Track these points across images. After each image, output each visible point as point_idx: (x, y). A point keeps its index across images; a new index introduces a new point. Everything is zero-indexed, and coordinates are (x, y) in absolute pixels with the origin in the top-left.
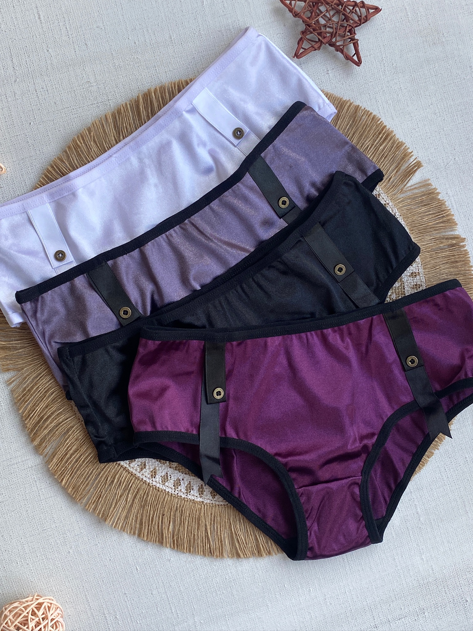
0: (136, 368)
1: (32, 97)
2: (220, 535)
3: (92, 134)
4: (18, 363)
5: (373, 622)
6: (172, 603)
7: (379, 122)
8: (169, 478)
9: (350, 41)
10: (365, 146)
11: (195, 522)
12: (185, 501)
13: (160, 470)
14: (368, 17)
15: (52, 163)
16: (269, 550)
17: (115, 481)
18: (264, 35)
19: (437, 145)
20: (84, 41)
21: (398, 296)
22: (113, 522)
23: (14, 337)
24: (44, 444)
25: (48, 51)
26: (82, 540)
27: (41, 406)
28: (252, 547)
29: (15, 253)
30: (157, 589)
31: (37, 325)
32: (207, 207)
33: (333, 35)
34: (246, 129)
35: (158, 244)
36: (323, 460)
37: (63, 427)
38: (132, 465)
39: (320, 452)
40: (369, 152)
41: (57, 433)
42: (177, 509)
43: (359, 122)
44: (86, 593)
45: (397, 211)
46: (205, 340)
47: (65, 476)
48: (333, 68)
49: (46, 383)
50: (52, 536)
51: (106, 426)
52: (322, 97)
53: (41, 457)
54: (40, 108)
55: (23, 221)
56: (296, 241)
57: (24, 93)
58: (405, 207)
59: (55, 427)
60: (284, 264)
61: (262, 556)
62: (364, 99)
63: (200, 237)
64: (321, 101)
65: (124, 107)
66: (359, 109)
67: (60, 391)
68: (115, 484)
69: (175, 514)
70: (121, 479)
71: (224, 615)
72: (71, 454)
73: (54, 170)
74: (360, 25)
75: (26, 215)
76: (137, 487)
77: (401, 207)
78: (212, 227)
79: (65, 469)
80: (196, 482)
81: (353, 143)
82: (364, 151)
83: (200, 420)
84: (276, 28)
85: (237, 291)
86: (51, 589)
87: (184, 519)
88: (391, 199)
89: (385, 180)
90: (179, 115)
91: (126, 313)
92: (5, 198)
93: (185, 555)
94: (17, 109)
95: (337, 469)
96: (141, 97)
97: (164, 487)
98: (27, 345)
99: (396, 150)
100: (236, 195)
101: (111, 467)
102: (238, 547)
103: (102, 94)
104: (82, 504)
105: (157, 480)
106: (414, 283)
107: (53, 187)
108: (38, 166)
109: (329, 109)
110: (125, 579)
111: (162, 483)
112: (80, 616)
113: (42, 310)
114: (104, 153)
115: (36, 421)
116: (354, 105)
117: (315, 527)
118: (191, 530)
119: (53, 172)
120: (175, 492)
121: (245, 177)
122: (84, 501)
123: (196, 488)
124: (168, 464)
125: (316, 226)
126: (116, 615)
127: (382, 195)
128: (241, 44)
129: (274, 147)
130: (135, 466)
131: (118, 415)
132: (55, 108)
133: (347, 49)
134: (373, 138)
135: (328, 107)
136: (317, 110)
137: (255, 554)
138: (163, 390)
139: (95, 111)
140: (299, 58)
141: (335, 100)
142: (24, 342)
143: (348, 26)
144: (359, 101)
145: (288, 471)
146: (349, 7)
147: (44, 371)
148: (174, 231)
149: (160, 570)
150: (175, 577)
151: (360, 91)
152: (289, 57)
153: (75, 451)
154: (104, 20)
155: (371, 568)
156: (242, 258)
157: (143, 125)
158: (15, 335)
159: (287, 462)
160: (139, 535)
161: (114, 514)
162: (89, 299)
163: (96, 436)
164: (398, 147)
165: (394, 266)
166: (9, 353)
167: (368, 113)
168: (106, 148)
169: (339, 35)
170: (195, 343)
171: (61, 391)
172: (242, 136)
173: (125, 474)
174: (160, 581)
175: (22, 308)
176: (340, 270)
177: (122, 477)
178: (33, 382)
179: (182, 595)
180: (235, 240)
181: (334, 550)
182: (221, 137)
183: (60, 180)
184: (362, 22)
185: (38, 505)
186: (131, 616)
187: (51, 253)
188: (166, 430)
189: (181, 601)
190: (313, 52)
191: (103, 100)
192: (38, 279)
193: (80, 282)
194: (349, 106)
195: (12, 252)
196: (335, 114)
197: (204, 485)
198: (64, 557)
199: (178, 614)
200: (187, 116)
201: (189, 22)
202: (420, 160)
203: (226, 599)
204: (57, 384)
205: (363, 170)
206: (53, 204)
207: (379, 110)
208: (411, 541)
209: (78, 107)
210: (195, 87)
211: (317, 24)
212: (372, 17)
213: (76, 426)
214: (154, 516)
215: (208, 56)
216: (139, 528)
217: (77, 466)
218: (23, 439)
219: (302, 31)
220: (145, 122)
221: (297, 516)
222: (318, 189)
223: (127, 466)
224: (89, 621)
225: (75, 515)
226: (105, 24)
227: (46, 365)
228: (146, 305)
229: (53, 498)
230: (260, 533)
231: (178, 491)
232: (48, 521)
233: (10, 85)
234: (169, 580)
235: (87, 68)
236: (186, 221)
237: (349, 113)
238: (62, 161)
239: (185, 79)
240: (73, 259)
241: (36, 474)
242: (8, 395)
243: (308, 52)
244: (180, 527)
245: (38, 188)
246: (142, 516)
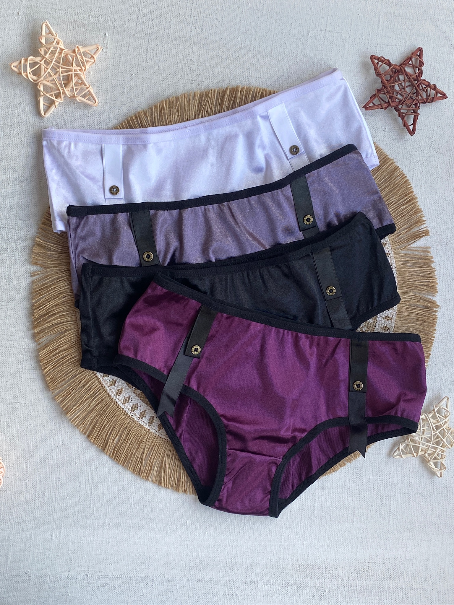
0: (140, 304)
1: (142, 54)
2: (152, 462)
3: (178, 104)
4: (47, 262)
5: (245, 578)
6: (93, 500)
7: (409, 186)
8: (130, 401)
9: (413, 112)
10: (390, 201)
11: (137, 443)
12: (135, 424)
13: (125, 391)
14: (434, 99)
15: (137, 113)
16: (186, 489)
17: (87, 386)
18: (346, 80)
19: (447, 223)
20: (201, 25)
21: (368, 330)
22: (72, 418)
23: (52, 240)
24: (41, 335)
25: (169, 22)
26: (42, 422)
27: (51, 304)
28: (173, 481)
29: (80, 174)
30: (86, 484)
31: (75, 238)
32: (246, 199)
33: (401, 102)
34: (302, 149)
35: (195, 212)
36: (257, 435)
37: (63, 327)
38: (105, 379)
39: (258, 427)
40: (392, 207)
41: (56, 329)
42: (126, 428)
43: (393, 180)
44: (28, 465)
45: (394, 263)
46: (202, 303)
47: (48, 366)
48: (391, 128)
49: (62, 286)
50: (19, 409)
51: (97, 340)
52: (372, 149)
53: (36, 343)
54: (145, 66)
55: (96, 151)
56: (306, 255)
57: (137, 48)
58: (402, 262)
59: (56, 324)
60: (289, 267)
61: (178, 491)
62: (405, 163)
63: (231, 220)
64: (370, 151)
65: (212, 92)
66: (397, 169)
67: (71, 298)
68: (86, 388)
69: (123, 431)
71: (130, 526)
72: (61, 351)
73: (137, 119)
74: (426, 103)
75: (100, 147)
76: (102, 398)
77: (399, 261)
78: (244, 217)
79: (51, 361)
80: (150, 412)
81: (382, 195)
82: (388, 204)
83: (174, 364)
84: (358, 78)
85: (243, 275)
87: (129, 437)
88: (393, 251)
89: (395, 234)
90: (253, 116)
91: (148, 256)
92: (89, 126)
93: (118, 466)
94: (126, 59)
95: (266, 446)
96: (229, 90)
97: (123, 406)
98: (60, 250)
99: (414, 214)
100: (273, 199)
101: (88, 373)
102: (162, 476)
103: (198, 74)
104: (53, 394)
105: (120, 398)
106: (385, 325)
107: (130, 133)
108: (124, 111)
109: (374, 161)
110: (63, 466)
111: (123, 402)
112: (16, 481)
113: (83, 228)
114: (182, 122)
115: (43, 314)
116: (395, 165)
117: (230, 485)
118: (131, 448)
119: (135, 121)
120: (130, 413)
121: (286, 187)
122: (56, 392)
123: (148, 417)
124: (134, 389)
125: (326, 249)
126: (45, 492)
127: (388, 245)
128: (326, 80)
129: (318, 173)
130: (107, 380)
131: (110, 334)
132: (157, 70)
133: (408, 118)
134: (399, 197)
135: (373, 158)
136: (364, 157)
137: (174, 487)
138: (154, 329)
139: (188, 86)
140: (366, 110)
141: (381, 155)
142: (58, 247)
143: (416, 100)
144: (400, 163)
145: (226, 432)
146: (423, 85)
147: (65, 276)
148: (213, 207)
149: (94, 470)
150: (104, 481)
151: (405, 155)
152: (359, 106)
153: (64, 350)
154: (224, 16)
155: (260, 535)
156: (258, 251)
157: (221, 112)
158: (53, 238)
159: (228, 425)
160: (88, 436)
161: (76, 411)
162: (124, 234)
163: (86, 345)
164: (416, 212)
165: (374, 306)
166: (43, 251)
167: (403, 176)
168: (185, 119)
169: (406, 104)
170: (193, 303)
171: (73, 298)
172: (297, 154)
173: (97, 383)
174: (91, 479)
175: (68, 220)
176: (331, 291)
177: (93, 385)
178: (53, 282)
179: (103, 497)
180: (258, 234)
181: (237, 509)
183: (139, 129)
184: (428, 101)
185: (18, 381)
186: (56, 497)
187: (108, 186)
188: (144, 361)
189: (100, 501)
190: (380, 109)
191: (197, 80)
192: (89, 202)
193: (122, 217)
194: (391, 164)
195: (78, 171)
196: (377, 166)
197: (155, 417)
198: (22, 430)
199: (94, 511)
200: (259, 119)
201: (291, 45)
202: (429, 229)
203: (136, 514)
204: (71, 292)
205: (381, 220)
206: (125, 147)
207: (413, 176)
208: (300, 527)
209: (175, 77)
210: (276, 99)
211: (393, 88)
212: (438, 100)
213: (74, 330)
214: (106, 426)
215: (295, 78)
216: (91, 431)
217: (61, 362)
218: (27, 324)
219: (378, 89)
220: (224, 111)
221: (219, 470)
222: (339, 220)
223: (101, 378)
224: (21, 488)
225: (44, 400)
226: (223, 19)
227: (68, 272)
228: (166, 257)
229: (32, 380)
230: (184, 472)
232: (21, 396)
233: (128, 37)
234: (98, 481)
235: (195, 49)
236: (225, 203)
237: (388, 170)
238: (145, 114)
239: (270, 90)
240: (123, 197)
241: (26, 355)
242: (29, 285)
243: (375, 108)
244: (123, 442)
245: (118, 129)
246: (97, 422)
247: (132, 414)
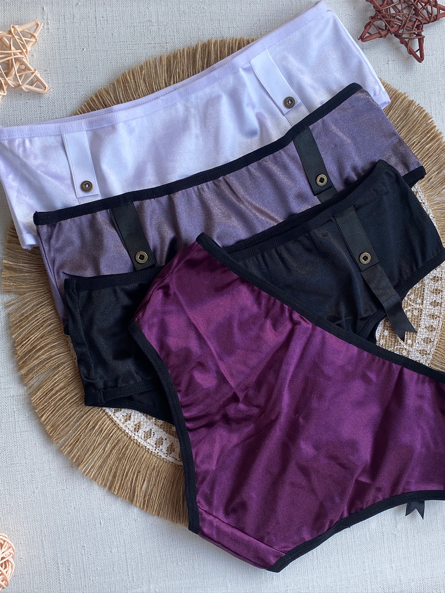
1: (91, 24)
3: (143, 72)
4: (21, 287)
6: (130, 565)
7: (430, 121)
8: (152, 435)
9: (416, 36)
10: (411, 142)
13: (144, 425)
14: (438, 17)
15: (97, 93)
17: (97, 427)
18: (334, 11)
21: (416, 297)
22: (86, 470)
23: (23, 260)
24: (30, 375)
26: (50, 482)
27: (36, 335)
29: (42, 174)
30: (117, 547)
31: (49, 251)
32: (244, 168)
34: (298, 100)
35: (188, 194)
37: (54, 361)
38: (117, 414)
40: (415, 148)
41: (46, 366)
44: (44, 538)
45: (431, 212)
47: (46, 412)
48: (394, 59)
49: (45, 312)
52: (379, 85)
53: (25, 388)
54: (96, 37)
55: (56, 144)
56: (327, 220)
57: (83, 18)
58: (440, 210)
59: (46, 359)
60: (311, 239)
62: (419, 96)
64: (377, 88)
65: (180, 53)
66: (413, 103)
67: (59, 324)
68: (96, 431)
69: (151, 474)
70: (103, 426)
72: (57, 390)
73: (98, 100)
74: (429, 22)
75: (60, 138)
76: (117, 438)
77: (436, 209)
78: (246, 189)
79: (48, 405)
81: (401, 136)
82: (410, 146)
84: (345, 8)
85: (257, 259)
86: (8, 527)
87: (159, 480)
88: (427, 199)
89: (425, 180)
90: (234, 71)
91: (142, 257)
93: (152, 517)
94: (73, 33)
96: (199, 46)
97: (145, 443)
98: (34, 270)
100: (276, 162)
101: (95, 412)
103: (161, 35)
104: (57, 445)
105: (140, 435)
106: (435, 287)
107: (93, 116)
108: (82, 93)
109: (384, 98)
110: (86, 531)
111: (144, 439)
112: (32, 561)
113: (58, 237)
114: (152, 93)
115: (28, 350)
116: (408, 99)
119: (96, 101)
120: (155, 450)
121: (289, 145)
122: (61, 442)
123: (177, 450)
124: (154, 421)
125: (350, 208)
126: (70, 566)
127: (419, 193)
128: (310, 14)
129: (323, 122)
130: (120, 416)
132: (112, 39)
133: (412, 43)
134: (421, 136)
135: (383, 95)
136: (372, 95)
139: (151, 51)
140: (363, 41)
141: (390, 91)
142: (32, 266)
143: (417, 21)
144: (413, 97)
147: (46, 300)
148: (207, 185)
149: (124, 528)
150: (139, 539)
151: (416, 87)
152: (354, 39)
153: (61, 389)
155: (339, 568)
156: (270, 227)
157: (196, 74)
158: (24, 257)
160: (110, 488)
161: (89, 461)
162: (107, 237)
163: (86, 377)
165: (420, 267)
166: (14, 274)
167: (420, 109)
168: (155, 89)
169: (407, 28)
171: (61, 324)
172: (293, 106)
173: (108, 422)
174: (122, 540)
175: (37, 230)
176: (365, 258)
177: (104, 424)
178: (33, 309)
179: (142, 559)
180: (266, 208)
182: (271, 102)
183: (102, 110)
184: (432, 20)
185: (12, 437)
186: (84, 571)
187: (78, 182)
189: (139, 564)
190: (377, 38)
191: (160, 42)
192: (59, 205)
193: (102, 216)
194: (404, 99)
195: (39, 172)
196: (389, 104)
198: (28, 496)
199: (134, 578)
203: (186, 572)
204: (57, 317)
205: (406, 165)
206: (90, 133)
207: (431, 109)
208: (384, 547)
209: (134, 43)
210: (256, 47)
211: (388, 12)
212: (442, 17)
213: (68, 363)
214: (129, 471)
215: (273, 21)
216: (111, 481)
217: (60, 404)
218: (11, 366)
219: (371, 17)
220: (199, 72)
222: (358, 174)
223: (112, 415)
224: (40, 568)
225: (47, 454)
227: (49, 295)
229: (29, 433)
231: (158, 450)
232: (19, 455)
234: (131, 540)
235: (151, 7)
236: (221, 178)
237: (401, 107)
238: (108, 93)
239: (247, 39)
240: (99, 193)
241: (17, 404)
242: (5, 318)
243: (373, 37)
244: (153, 488)
245: (78, 114)
246: (117, 469)
247: (158, 451)
